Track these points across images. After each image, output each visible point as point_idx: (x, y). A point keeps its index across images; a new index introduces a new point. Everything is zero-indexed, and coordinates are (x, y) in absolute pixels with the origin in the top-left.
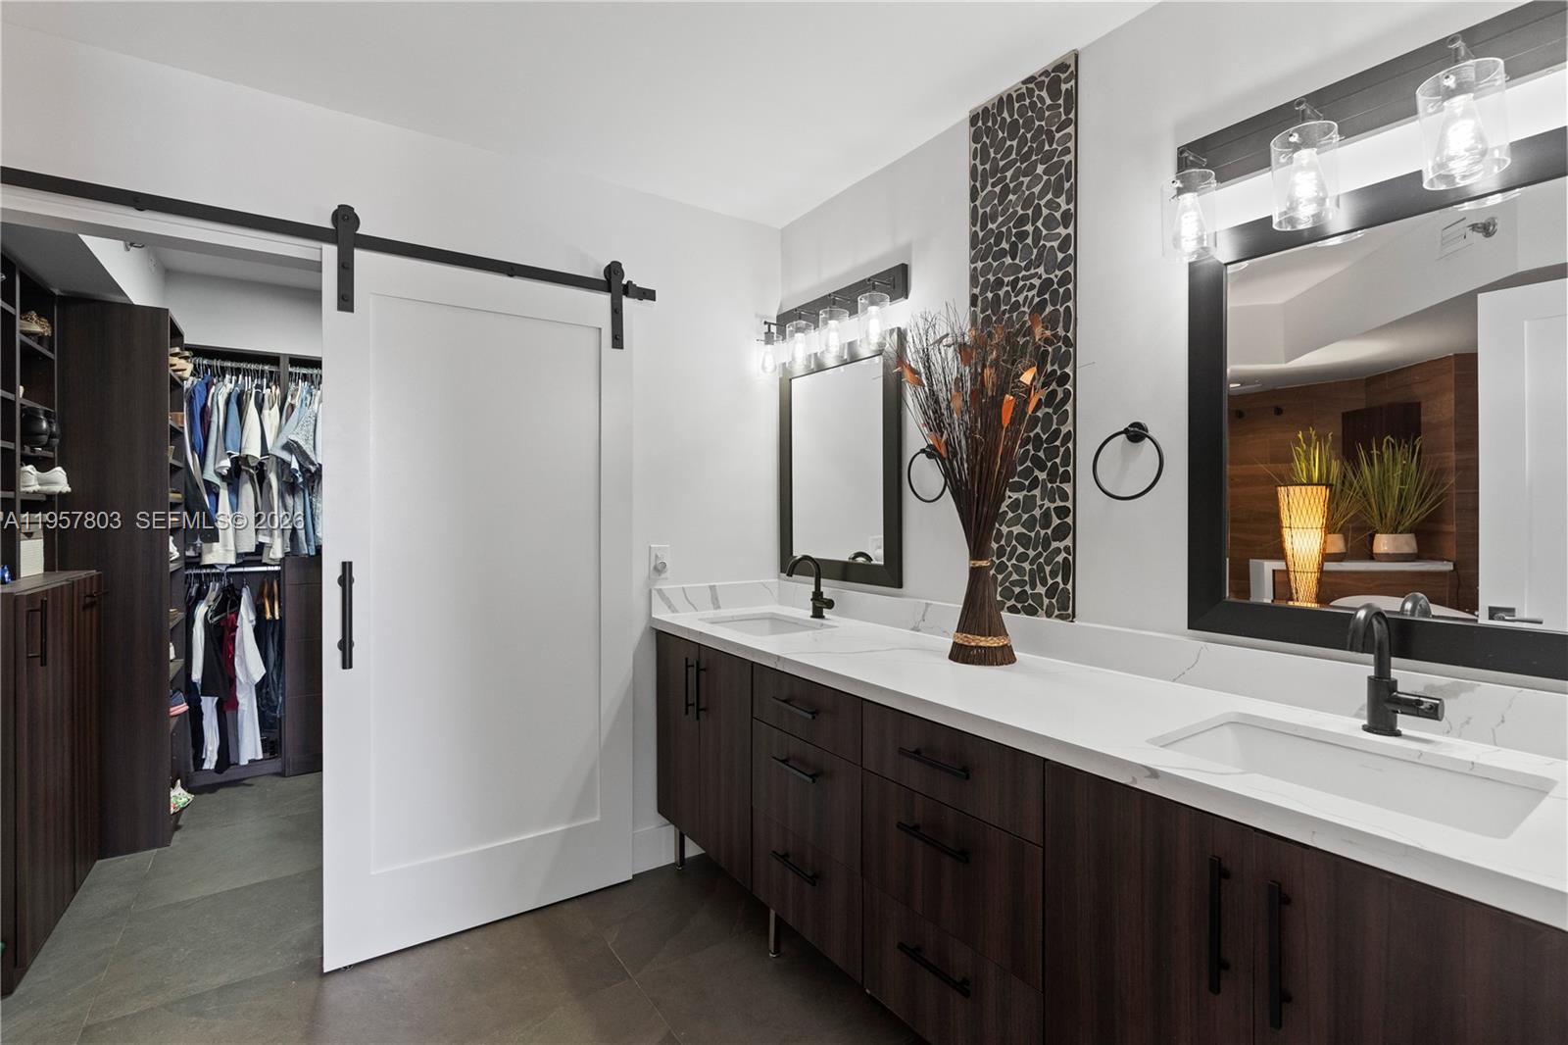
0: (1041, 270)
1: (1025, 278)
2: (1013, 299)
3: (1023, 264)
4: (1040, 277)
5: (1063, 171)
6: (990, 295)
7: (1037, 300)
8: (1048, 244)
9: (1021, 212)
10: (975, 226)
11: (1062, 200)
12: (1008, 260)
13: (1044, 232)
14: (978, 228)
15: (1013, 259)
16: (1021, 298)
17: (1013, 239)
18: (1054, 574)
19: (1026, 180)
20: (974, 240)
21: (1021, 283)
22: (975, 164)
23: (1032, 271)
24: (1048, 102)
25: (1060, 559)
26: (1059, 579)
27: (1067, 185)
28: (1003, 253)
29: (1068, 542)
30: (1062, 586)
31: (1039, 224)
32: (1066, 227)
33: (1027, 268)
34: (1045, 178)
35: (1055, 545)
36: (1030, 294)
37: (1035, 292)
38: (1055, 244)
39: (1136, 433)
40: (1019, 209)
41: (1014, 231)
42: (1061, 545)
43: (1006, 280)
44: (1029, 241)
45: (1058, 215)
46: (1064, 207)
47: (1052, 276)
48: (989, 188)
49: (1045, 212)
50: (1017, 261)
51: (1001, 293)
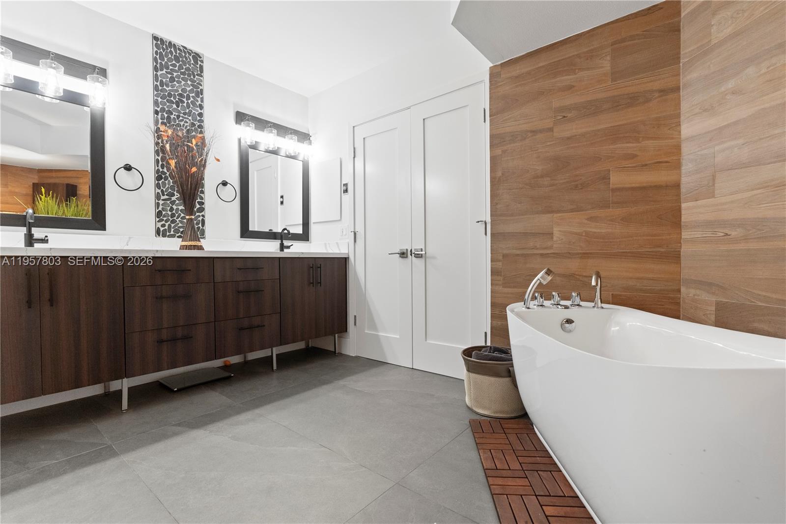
0: (190, 118)
1: (182, 116)
2: (177, 122)
3: (182, 112)
4: (190, 120)
5: (199, 90)
6: (166, 115)
7: (188, 128)
8: (193, 111)
9: (180, 92)
10: (157, 82)
11: (199, 99)
12: (175, 106)
13: (191, 106)
14: (158, 84)
15: (178, 107)
16: (182, 123)
17: (177, 99)
18: (197, 224)
19: (183, 83)
20: (156, 88)
21: (181, 118)
22: (156, 57)
23: (186, 116)
24: (192, 62)
25: (200, 219)
26: (200, 225)
27: (201, 96)
28: (172, 102)
29: (203, 213)
30: (201, 228)
31: (189, 101)
32: (201, 110)
33: (185, 114)
34: (191, 87)
35: (197, 214)
36: (186, 124)
37: (188, 124)
38: (197, 113)
39: (225, 184)
40: (180, 90)
41: (178, 97)
42: (201, 214)
43: (174, 113)
44: (185, 104)
45: (198, 104)
46: (200, 102)
47: (195, 123)
48: (164, 72)
49: (192, 99)
50: (179, 109)
51: (172, 117)
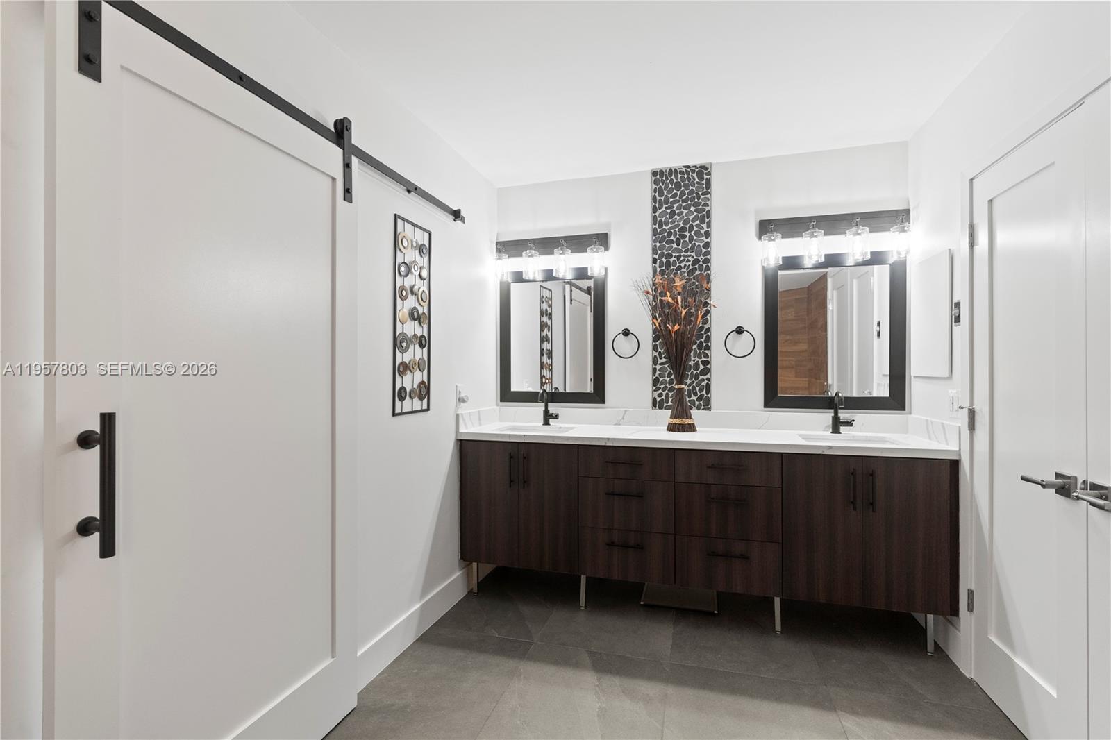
0: (693, 254)
1: (684, 256)
2: (678, 265)
3: (684, 249)
4: (693, 257)
5: (705, 213)
6: (665, 260)
7: (691, 267)
8: (697, 244)
9: (682, 225)
10: (655, 225)
11: (704, 226)
12: (675, 246)
13: (695, 238)
14: (657, 226)
15: (678, 245)
16: (682, 265)
17: (678, 236)
18: (701, 390)
19: (685, 212)
20: (655, 232)
21: (682, 258)
22: (655, 196)
23: (689, 254)
24: (697, 180)
25: (704, 383)
26: (704, 392)
27: (707, 220)
28: (672, 242)
29: (708, 376)
30: (705, 395)
31: (692, 233)
32: (707, 238)
33: (686, 251)
34: (695, 214)
35: (701, 377)
36: (688, 264)
37: (690, 263)
38: (701, 244)
39: (740, 331)
40: (681, 223)
41: (678, 233)
42: (705, 377)
43: (674, 255)
44: (687, 239)
45: (703, 232)
46: (706, 229)
47: (699, 258)
48: (663, 209)
49: (695, 229)
50: (680, 247)
51: (671, 260)
